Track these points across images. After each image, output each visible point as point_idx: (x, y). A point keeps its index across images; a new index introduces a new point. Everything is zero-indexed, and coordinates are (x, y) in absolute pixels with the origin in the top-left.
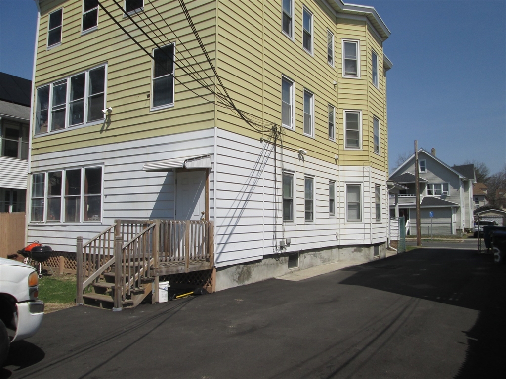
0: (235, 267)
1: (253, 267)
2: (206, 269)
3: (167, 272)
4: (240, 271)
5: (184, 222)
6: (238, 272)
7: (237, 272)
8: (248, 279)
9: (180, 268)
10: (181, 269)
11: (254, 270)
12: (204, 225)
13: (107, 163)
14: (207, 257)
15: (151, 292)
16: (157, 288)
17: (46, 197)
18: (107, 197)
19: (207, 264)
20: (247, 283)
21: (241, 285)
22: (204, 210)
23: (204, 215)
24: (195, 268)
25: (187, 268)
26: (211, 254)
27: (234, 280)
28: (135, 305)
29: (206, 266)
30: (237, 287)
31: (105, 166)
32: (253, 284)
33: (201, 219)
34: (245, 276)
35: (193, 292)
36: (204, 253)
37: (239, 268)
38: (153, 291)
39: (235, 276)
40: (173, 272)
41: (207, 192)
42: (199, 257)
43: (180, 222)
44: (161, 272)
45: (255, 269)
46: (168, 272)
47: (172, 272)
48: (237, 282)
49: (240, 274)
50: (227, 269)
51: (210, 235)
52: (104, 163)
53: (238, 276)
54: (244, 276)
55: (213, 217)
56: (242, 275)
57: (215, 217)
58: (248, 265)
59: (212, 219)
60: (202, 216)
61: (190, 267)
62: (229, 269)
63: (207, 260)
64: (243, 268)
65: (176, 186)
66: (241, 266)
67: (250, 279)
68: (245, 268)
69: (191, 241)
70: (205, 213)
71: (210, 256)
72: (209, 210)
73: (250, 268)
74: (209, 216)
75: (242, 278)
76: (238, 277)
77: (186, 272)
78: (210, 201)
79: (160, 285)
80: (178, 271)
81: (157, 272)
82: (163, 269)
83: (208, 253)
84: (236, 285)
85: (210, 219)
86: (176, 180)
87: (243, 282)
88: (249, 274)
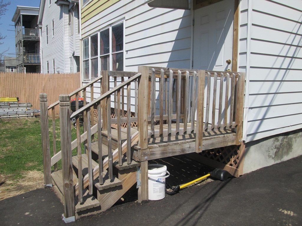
0: (272, 139)
1: (295, 138)
2: (230, 144)
3: (163, 153)
4: (278, 143)
5: (195, 72)
6: (276, 146)
7: (274, 146)
8: (287, 153)
9: (186, 146)
10: (190, 147)
11: (296, 141)
12: (230, 79)
13: (127, 16)
14: (232, 127)
15: (136, 184)
16: (146, 179)
17: (90, 58)
18: (128, 52)
19: (231, 136)
20: (286, 158)
21: (279, 161)
22: (230, 58)
23: (230, 66)
24: (212, 144)
25: (200, 145)
26: (238, 122)
27: (270, 156)
28: (104, 209)
29: (230, 140)
30: (273, 165)
31: (126, 20)
32: (294, 159)
33: (226, 71)
34: (285, 150)
35: (209, 175)
36: (228, 121)
37: (278, 140)
38: (138, 184)
39: (271, 151)
40: (175, 152)
41: (236, 30)
42: (219, 128)
43: (188, 72)
44: (152, 154)
45: (298, 140)
46: (166, 153)
47: (173, 152)
48: (273, 158)
49: (278, 148)
50: (261, 143)
51: (239, 94)
52: (124, 18)
53: (275, 150)
54: (283, 150)
55: (245, 67)
56: (281, 149)
57: (248, 67)
58: (289, 136)
59: (243, 70)
60: (227, 67)
61: (204, 143)
62: (265, 142)
63: (233, 131)
64: (282, 140)
65: (194, 28)
66: (280, 138)
67: (290, 153)
68: (285, 140)
69: (208, 104)
70: (232, 62)
71: (236, 126)
72: (239, 56)
73: (291, 139)
74: (238, 66)
75: (280, 152)
76: (276, 153)
77: (197, 152)
78: (240, 43)
79: (151, 174)
80: (183, 150)
81: (145, 155)
82: (156, 149)
83: (234, 121)
84: (271, 162)
85: (239, 70)
86: (194, 20)
87: (282, 157)
88: (289, 147)
